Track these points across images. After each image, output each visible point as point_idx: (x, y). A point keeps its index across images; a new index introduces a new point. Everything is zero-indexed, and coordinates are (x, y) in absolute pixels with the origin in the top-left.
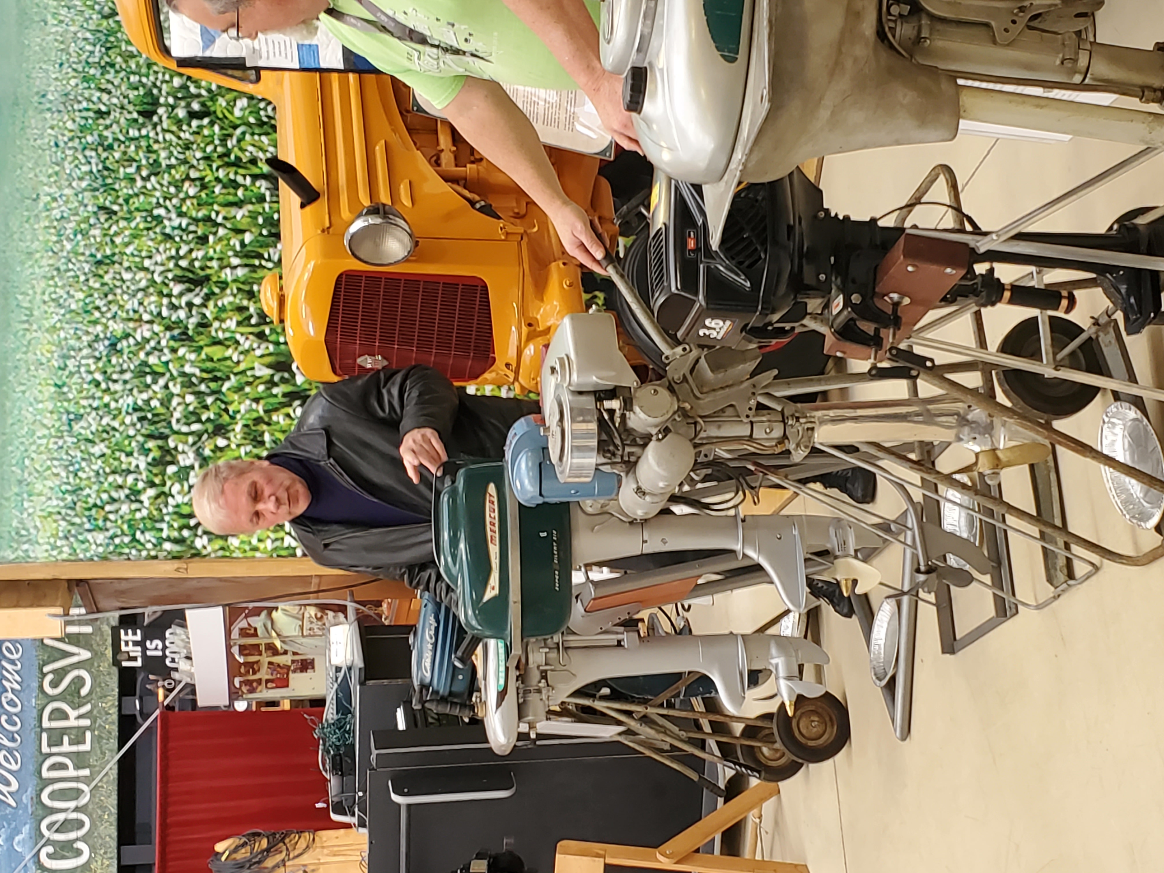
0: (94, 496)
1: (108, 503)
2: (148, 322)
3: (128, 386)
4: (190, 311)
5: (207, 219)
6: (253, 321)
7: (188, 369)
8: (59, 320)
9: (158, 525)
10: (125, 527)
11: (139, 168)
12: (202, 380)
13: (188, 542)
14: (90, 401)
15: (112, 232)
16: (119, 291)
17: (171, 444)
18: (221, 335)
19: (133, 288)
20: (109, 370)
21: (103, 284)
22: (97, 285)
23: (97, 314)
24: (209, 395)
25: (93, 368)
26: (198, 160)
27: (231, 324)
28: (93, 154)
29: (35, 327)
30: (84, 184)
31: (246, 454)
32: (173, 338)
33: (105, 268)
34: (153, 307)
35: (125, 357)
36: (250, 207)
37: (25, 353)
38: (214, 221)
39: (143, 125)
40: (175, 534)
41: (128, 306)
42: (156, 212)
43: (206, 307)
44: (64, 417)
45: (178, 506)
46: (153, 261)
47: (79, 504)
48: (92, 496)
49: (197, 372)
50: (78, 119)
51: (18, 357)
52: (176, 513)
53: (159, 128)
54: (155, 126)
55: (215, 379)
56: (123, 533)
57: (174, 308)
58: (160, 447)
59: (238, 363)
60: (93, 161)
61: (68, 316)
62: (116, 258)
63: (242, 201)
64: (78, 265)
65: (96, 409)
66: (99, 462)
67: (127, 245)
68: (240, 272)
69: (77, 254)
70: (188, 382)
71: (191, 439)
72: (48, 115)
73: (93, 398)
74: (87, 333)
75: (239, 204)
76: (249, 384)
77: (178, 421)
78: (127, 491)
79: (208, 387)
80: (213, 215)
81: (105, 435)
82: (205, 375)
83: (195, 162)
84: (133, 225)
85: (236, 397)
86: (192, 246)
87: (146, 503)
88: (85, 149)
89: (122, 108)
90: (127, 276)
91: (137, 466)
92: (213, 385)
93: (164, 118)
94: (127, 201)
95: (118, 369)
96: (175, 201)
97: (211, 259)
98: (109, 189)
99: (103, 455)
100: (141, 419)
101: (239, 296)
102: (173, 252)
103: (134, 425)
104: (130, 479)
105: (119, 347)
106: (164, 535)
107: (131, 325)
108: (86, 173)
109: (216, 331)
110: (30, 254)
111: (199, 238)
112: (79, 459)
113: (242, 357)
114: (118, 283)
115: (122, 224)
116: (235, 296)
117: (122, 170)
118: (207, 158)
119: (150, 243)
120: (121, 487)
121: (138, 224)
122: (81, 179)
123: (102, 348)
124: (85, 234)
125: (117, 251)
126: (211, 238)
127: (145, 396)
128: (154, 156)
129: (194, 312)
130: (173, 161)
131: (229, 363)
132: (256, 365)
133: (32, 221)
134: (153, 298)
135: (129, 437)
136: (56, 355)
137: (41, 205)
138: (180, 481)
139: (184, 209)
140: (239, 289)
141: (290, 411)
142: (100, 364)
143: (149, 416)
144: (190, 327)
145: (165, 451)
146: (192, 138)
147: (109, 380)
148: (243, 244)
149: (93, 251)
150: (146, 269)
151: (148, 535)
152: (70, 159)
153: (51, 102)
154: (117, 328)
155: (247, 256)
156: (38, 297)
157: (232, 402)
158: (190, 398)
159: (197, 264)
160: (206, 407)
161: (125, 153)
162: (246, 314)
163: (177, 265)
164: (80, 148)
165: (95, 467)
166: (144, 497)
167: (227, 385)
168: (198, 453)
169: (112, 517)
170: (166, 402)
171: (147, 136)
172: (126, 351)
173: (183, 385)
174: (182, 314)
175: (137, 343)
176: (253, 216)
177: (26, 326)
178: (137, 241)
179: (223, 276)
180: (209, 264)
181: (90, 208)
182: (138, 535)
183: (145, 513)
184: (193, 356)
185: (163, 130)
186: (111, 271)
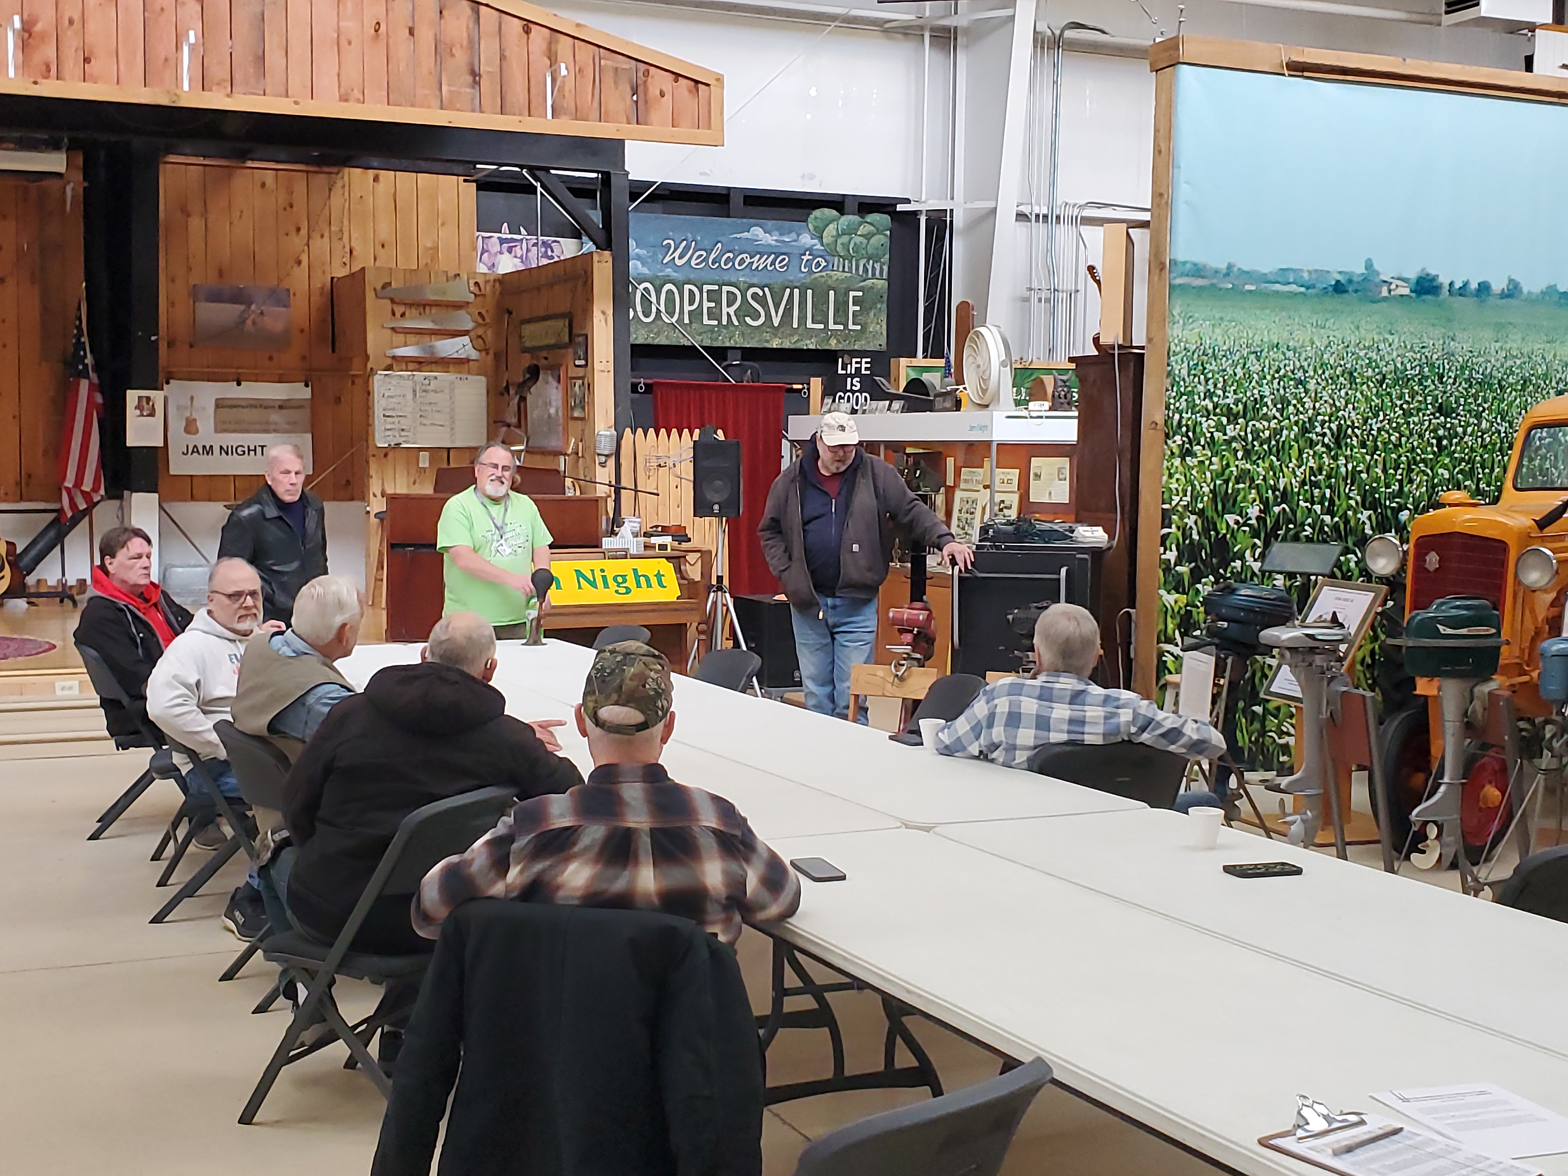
0: (1211, 368)
1: (1205, 377)
2: (1314, 406)
3: (1275, 392)
4: (1320, 435)
5: (1376, 448)
6: (1313, 478)
7: (1285, 432)
8: (1317, 347)
9: (1190, 411)
10: (1190, 389)
11: (1408, 403)
12: (1277, 442)
13: (1179, 431)
14: (1267, 366)
15: (1370, 383)
16: (1334, 387)
17: (1241, 421)
18: (1305, 456)
19: (1335, 397)
20: (1285, 379)
21: (1338, 377)
22: (1338, 373)
23: (1320, 372)
24: (1269, 447)
25: (1287, 368)
26: (1412, 443)
27: (1311, 463)
28: (1417, 372)
29: (1314, 330)
30: (1399, 365)
31: (1232, 471)
32: (1304, 422)
33: (1348, 378)
34: (1323, 410)
35: (1293, 390)
36: (1383, 478)
37: (1299, 324)
38: (1375, 453)
39: (1433, 406)
40: (1184, 422)
41: (1324, 393)
42: (1381, 413)
43: (1322, 446)
44: (1259, 349)
45: (1201, 424)
46: (1351, 411)
47: (1206, 358)
48: (1212, 367)
49: (1283, 439)
50: (1438, 362)
51: (1296, 319)
52: (1196, 422)
53: (1431, 417)
54: (1433, 414)
55: (1278, 451)
56: (1186, 387)
57: (1323, 423)
58: (1238, 412)
59: (1288, 467)
60: (1413, 372)
61: (1320, 353)
62: (1354, 386)
63: (1387, 472)
64: (1350, 360)
65: (1263, 370)
66: (1232, 372)
67: (1362, 393)
68: (1343, 470)
69: (1357, 359)
70: (1277, 432)
71: (1242, 434)
72: (1441, 342)
73: (1270, 368)
74: (1309, 365)
75: (1384, 471)
76: (1275, 474)
77: (1254, 425)
78: (1212, 390)
79: (1274, 446)
80: (1378, 452)
81: (1247, 376)
82: (1281, 444)
83: (1411, 441)
84: (1374, 398)
85: (1267, 465)
86: (1360, 437)
87: (1203, 403)
88: (1420, 366)
89: (1445, 392)
90: (1343, 393)
91: (1228, 397)
92: (1275, 449)
93: (1438, 421)
94: (1388, 394)
95: (1286, 386)
96: (1387, 426)
97: (1351, 450)
98: (1396, 382)
99: (1235, 375)
100: (1256, 399)
101: (1328, 469)
102: (1356, 424)
103: (1253, 396)
104: (1220, 392)
105: (1300, 386)
106: (1184, 415)
107: (1313, 395)
108: (1406, 367)
109: (1308, 453)
110: (1358, 328)
111: (1365, 442)
112: (1234, 358)
113: (1291, 469)
114: (1338, 387)
115: (1374, 390)
116: (1328, 466)
117: (1407, 391)
118: (1413, 449)
119: (1362, 409)
120: (1215, 386)
121: (1373, 401)
122: (1402, 363)
123: (1299, 374)
124: (1369, 365)
125: (1358, 386)
126: (1364, 451)
127: (1269, 403)
128: (1415, 413)
129: (1319, 438)
130: (1412, 426)
131: (1288, 461)
132: (1286, 479)
133: (1378, 330)
134: (1329, 410)
135: (1246, 392)
136: (1296, 344)
137: (1387, 336)
138: (1215, 427)
139: (1383, 433)
140: (1332, 468)
141: (1257, 502)
142: (1290, 374)
143: (1258, 406)
144: (1310, 435)
145: (1236, 416)
146: (1425, 439)
147: (1281, 379)
148: (1361, 472)
149: (1358, 371)
150: (1346, 406)
151: (1184, 404)
152: (1414, 356)
153: (1449, 344)
154: (1311, 385)
155: (1353, 475)
156: (1331, 333)
157: (1264, 462)
158: (1267, 433)
159: (1349, 440)
160: (1261, 445)
161: (1417, 393)
162: (1317, 473)
163: (1348, 426)
164: (1421, 363)
165: (1228, 369)
166: (1207, 400)
167: (1274, 459)
168: (1234, 438)
169: (1196, 379)
170: (1265, 418)
171: (1427, 409)
172: (1297, 391)
173: (1275, 429)
174: (1318, 429)
175: (1301, 399)
176: (1377, 480)
177: (1315, 324)
178: (1363, 400)
179: (1341, 458)
180: (1349, 449)
181: (1384, 369)
182: (1185, 397)
183: (1197, 402)
184: (1292, 436)
185: (1430, 420)
186: (1346, 382)
